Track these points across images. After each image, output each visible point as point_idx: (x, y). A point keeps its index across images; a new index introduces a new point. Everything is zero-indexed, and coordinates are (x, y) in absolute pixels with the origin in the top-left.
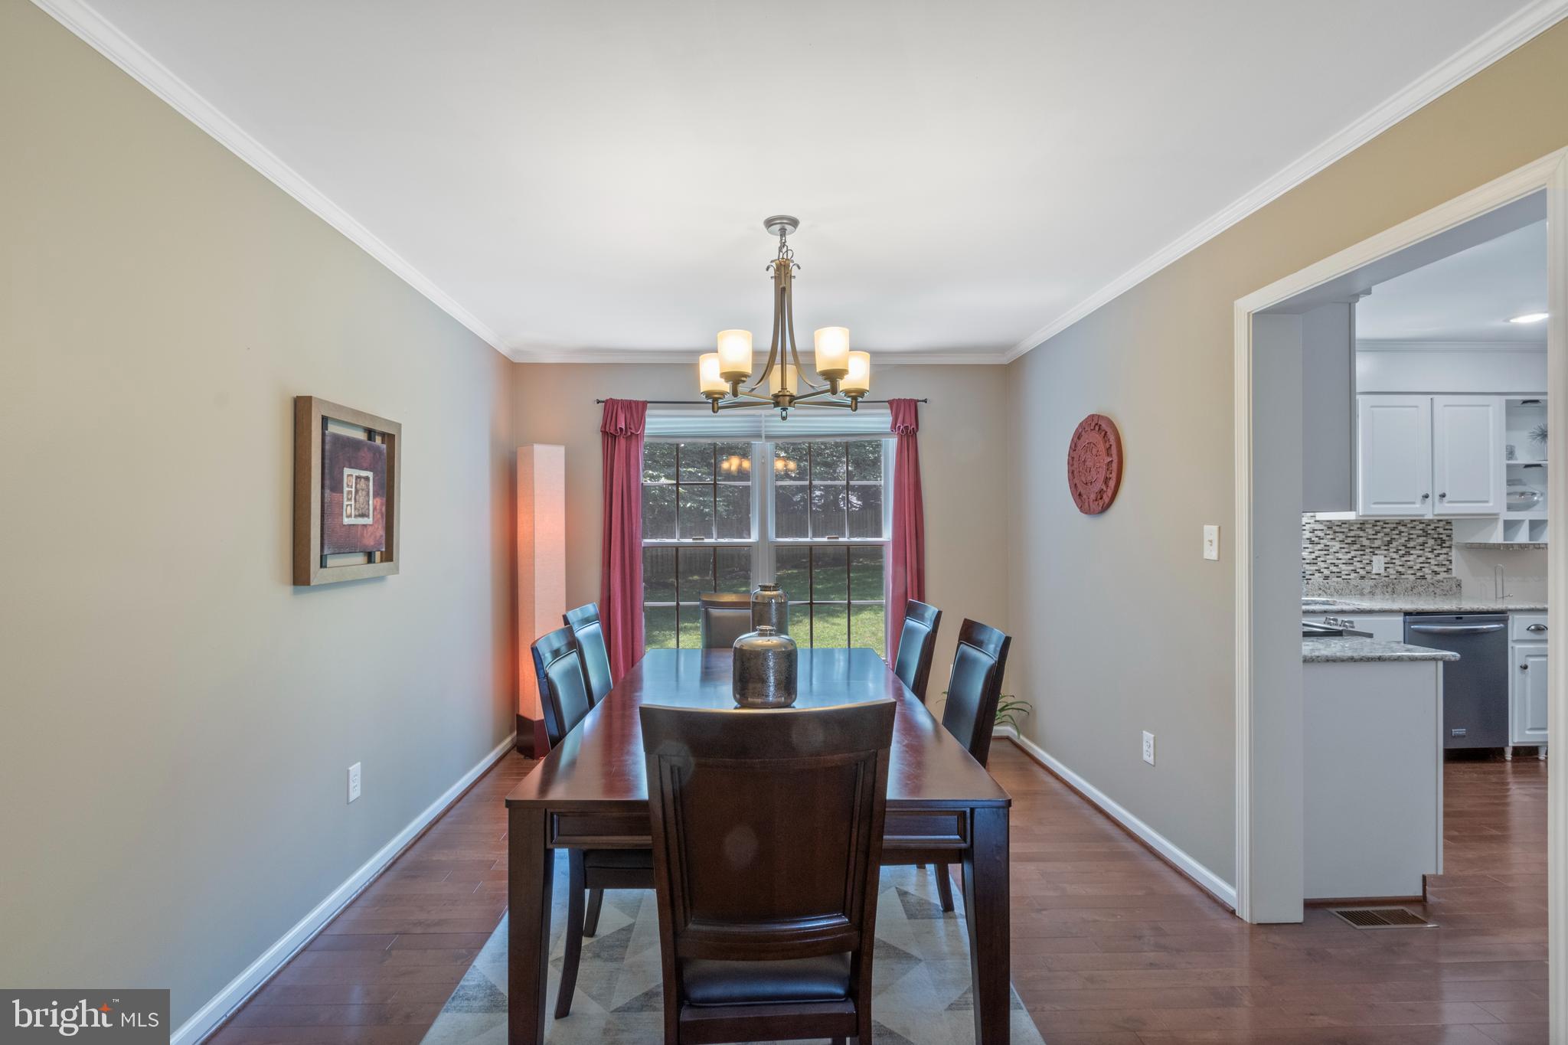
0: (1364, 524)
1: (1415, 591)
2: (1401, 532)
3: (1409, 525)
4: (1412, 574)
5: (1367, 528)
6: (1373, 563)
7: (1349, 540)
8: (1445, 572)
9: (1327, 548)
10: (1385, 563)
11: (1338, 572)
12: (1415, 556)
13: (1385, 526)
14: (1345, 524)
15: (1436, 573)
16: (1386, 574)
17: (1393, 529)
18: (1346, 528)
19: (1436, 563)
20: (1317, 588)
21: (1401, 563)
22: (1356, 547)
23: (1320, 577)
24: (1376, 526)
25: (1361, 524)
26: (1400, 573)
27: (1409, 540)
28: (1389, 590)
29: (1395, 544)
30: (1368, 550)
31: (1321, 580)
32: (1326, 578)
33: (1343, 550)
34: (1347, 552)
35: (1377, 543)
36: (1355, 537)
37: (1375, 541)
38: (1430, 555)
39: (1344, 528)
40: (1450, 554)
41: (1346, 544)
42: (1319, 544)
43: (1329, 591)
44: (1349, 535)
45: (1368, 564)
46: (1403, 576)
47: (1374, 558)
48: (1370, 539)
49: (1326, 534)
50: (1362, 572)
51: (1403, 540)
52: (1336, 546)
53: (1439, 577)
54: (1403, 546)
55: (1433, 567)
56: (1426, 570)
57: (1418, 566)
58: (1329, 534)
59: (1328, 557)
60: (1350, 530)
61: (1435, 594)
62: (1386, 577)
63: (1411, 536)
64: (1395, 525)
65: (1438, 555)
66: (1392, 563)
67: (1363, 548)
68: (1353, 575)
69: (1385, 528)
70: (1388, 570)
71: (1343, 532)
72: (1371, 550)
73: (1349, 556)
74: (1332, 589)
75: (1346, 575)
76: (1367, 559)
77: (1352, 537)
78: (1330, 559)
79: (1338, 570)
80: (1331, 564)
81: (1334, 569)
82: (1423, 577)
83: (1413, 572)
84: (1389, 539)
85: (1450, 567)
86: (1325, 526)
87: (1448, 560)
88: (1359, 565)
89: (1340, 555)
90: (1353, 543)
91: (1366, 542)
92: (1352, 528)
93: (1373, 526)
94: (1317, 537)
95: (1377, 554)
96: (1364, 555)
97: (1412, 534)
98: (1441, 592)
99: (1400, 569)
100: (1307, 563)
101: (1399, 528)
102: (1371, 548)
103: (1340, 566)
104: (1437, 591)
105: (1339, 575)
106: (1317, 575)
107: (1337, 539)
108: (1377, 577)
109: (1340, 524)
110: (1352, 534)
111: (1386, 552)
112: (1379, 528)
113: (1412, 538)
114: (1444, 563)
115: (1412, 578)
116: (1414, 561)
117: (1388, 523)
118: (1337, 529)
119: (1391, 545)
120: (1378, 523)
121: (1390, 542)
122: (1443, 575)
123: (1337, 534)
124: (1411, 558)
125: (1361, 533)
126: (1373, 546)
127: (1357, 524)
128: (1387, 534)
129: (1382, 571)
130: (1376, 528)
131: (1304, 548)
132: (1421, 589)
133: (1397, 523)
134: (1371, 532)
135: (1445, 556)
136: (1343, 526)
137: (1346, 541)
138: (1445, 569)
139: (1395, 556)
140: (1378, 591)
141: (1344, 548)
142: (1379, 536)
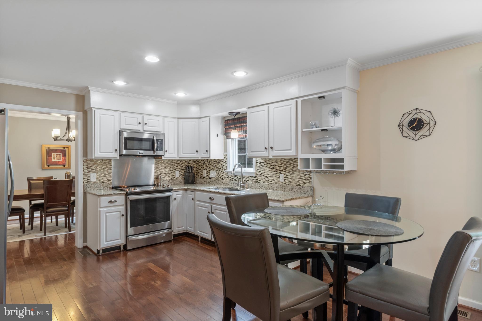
0: (277, 160)
1: (293, 191)
2: (291, 164)
3: (294, 161)
4: (295, 183)
5: (278, 162)
6: (280, 177)
7: (272, 167)
8: (308, 183)
9: (264, 170)
10: (285, 177)
11: (268, 180)
12: (296, 175)
13: (285, 161)
14: (271, 160)
15: (305, 183)
16: (285, 182)
17: (288, 162)
18: (271, 162)
19: (305, 178)
20: (259, 186)
21: (290, 178)
22: (274, 170)
23: (262, 182)
24: (281, 161)
25: (276, 160)
26: (290, 182)
27: (294, 167)
28: (283, 189)
29: (288, 169)
30: (278, 172)
31: (262, 183)
32: (264, 182)
33: (270, 171)
34: (271, 172)
35: (282, 168)
36: (274, 166)
37: (281, 167)
38: (302, 175)
39: (270, 162)
40: (311, 174)
41: (271, 168)
42: (262, 168)
43: (262, 188)
44: (272, 165)
45: (278, 177)
46: (291, 184)
47: (281, 175)
48: (279, 167)
49: (264, 164)
50: (276, 181)
51: (291, 167)
52: (267, 169)
53: (306, 185)
54: (291, 170)
55: (303, 180)
56: (301, 182)
57: (297, 180)
58: (265, 164)
59: (265, 173)
60: (272, 163)
61: (301, 193)
62: (284, 183)
63: (295, 166)
64: (288, 161)
65: (306, 175)
66: (287, 178)
67: (277, 171)
68: (273, 182)
69: (285, 162)
70: (286, 180)
71: (270, 164)
72: (279, 171)
73: (272, 174)
74: (263, 187)
75: (271, 181)
76: (278, 175)
77: (273, 166)
78: (266, 175)
79: (268, 179)
80: (266, 176)
81: (267, 179)
82: (299, 185)
83: (295, 182)
84: (286, 167)
85: (311, 181)
86: (264, 161)
87: (309, 178)
88: (275, 178)
89: (269, 173)
90: (273, 168)
91: (278, 168)
92: (273, 162)
93: (280, 161)
94: (261, 165)
95: (281, 173)
96: (277, 173)
97: (295, 165)
98: (304, 192)
99: (290, 180)
100: (258, 176)
101: (290, 162)
102: (279, 170)
103: (269, 177)
104: (302, 191)
105: (268, 181)
106: (261, 181)
107: (268, 166)
108: (281, 183)
109: (269, 160)
110: (273, 164)
111: (285, 173)
112: (282, 162)
113: (295, 167)
114: (308, 179)
115: (295, 184)
116: (296, 177)
117: (286, 160)
118: (268, 162)
119: (287, 170)
120: (282, 160)
121: (286, 168)
122: (308, 184)
123: (268, 164)
124: (295, 175)
125: (276, 164)
126: (280, 170)
127: (274, 160)
128: (285, 165)
129: (283, 181)
130: (281, 162)
131: (257, 170)
132: (295, 190)
133: (289, 160)
134: (279, 163)
135: (308, 175)
136: (270, 161)
137: (271, 167)
138: (309, 182)
139: (288, 174)
140: (279, 189)
141: (270, 170)
142: (283, 165)
